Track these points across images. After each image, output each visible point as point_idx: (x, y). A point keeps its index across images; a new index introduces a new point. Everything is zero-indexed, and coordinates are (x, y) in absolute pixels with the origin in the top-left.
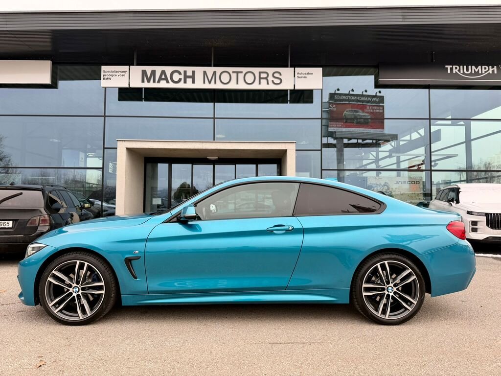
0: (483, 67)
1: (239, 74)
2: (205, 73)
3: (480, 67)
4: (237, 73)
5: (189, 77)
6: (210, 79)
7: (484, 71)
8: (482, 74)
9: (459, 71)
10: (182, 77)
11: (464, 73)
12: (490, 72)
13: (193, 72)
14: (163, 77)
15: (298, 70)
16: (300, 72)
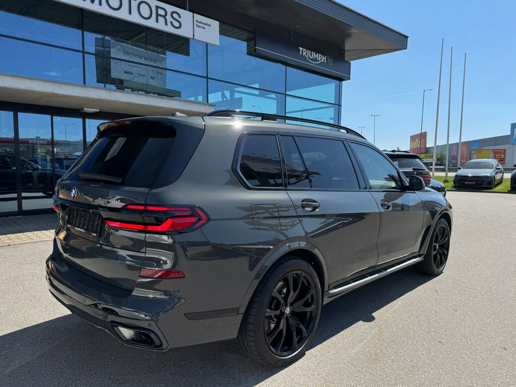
0: (320, 55)
1: (132, 2)
3: (318, 54)
7: (320, 58)
8: (318, 61)
9: (307, 54)
11: (309, 57)
12: (323, 60)
15: (197, 17)
16: (199, 20)
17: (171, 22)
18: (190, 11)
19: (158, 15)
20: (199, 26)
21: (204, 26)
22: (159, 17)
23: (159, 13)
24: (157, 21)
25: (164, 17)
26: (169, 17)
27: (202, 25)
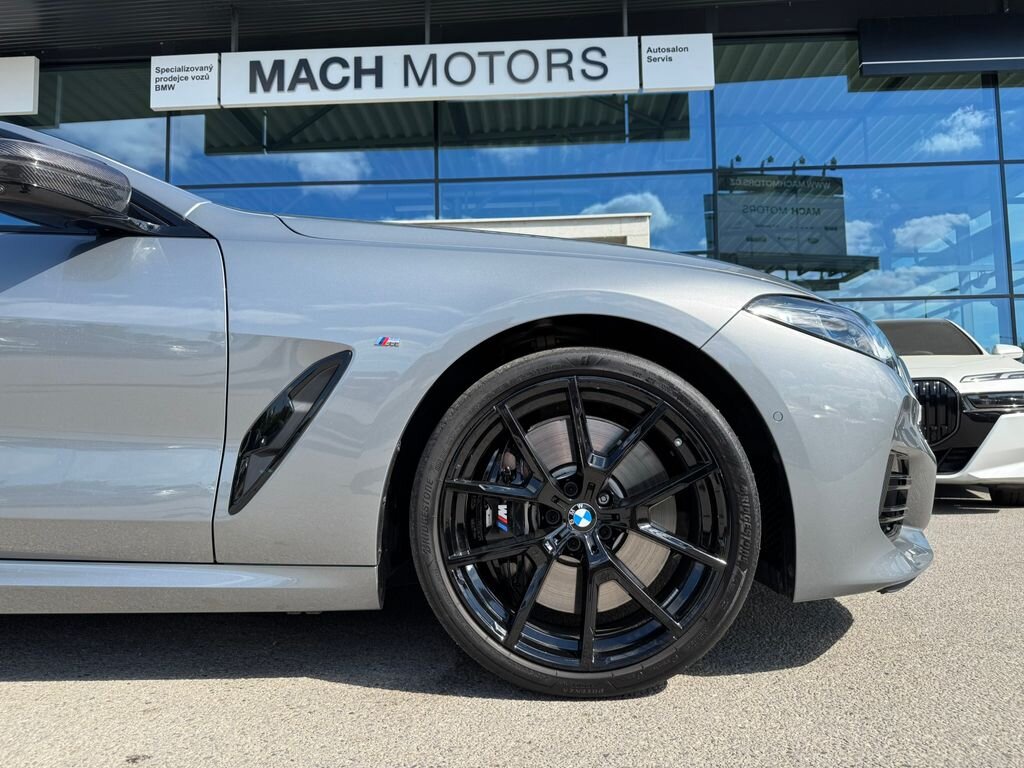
1: (496, 59)
2: (408, 59)
4: (491, 55)
5: (369, 72)
6: (420, 76)
10: (350, 72)
13: (379, 60)
14: (303, 75)
15: (649, 41)
16: (654, 47)
17: (583, 72)
18: (630, 34)
19: (550, 66)
20: (655, 60)
21: (670, 54)
22: (555, 71)
23: (553, 62)
24: (550, 78)
25: (566, 65)
26: (577, 65)
27: (663, 55)
